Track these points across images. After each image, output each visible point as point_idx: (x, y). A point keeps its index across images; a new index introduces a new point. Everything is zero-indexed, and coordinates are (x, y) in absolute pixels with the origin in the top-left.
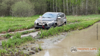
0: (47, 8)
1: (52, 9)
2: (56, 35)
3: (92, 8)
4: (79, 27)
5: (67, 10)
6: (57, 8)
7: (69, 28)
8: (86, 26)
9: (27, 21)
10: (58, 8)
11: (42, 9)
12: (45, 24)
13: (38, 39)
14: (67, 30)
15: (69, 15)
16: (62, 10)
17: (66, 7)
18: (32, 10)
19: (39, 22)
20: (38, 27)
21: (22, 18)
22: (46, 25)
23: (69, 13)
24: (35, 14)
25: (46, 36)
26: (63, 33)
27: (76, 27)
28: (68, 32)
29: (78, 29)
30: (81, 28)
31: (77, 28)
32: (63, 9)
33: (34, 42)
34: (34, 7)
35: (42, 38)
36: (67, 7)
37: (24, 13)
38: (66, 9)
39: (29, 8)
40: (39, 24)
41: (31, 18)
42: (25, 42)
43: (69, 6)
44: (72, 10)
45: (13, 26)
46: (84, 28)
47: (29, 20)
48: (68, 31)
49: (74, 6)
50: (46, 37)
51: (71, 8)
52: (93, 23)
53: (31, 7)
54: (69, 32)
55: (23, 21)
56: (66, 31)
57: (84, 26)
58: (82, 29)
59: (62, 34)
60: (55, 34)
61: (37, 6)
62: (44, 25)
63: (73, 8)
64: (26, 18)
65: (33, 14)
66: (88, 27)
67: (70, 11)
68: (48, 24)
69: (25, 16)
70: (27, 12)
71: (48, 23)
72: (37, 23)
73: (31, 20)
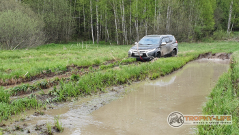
0: (74, 27)
1: (87, 30)
2: (96, 92)
3: (180, 28)
4: (152, 72)
5: (124, 31)
6: (99, 26)
7: (128, 75)
8: (167, 70)
9: (26, 58)
10: (103, 28)
11: (63, 29)
13: (52, 105)
14: (123, 80)
15: (129, 44)
16: (112, 32)
17: (121, 25)
18: (37, 32)
21: (14, 52)
23: (128, 39)
24: (46, 42)
25: (72, 96)
26: (115, 88)
27: (145, 72)
28: (127, 85)
29: (149, 76)
30: (156, 74)
31: (147, 76)
32: (115, 29)
33: (43, 111)
34: (43, 25)
35: (64, 100)
36: (124, 26)
37: (17, 40)
38: (121, 29)
39: (32, 27)
41: (35, 51)
42: (20, 110)
43: (127, 23)
44: (135, 33)
46: (162, 75)
47: (30, 57)
48: (125, 82)
49: (139, 24)
50: (73, 99)
51: (133, 27)
52: (184, 62)
53: (36, 25)
54: (129, 84)
55: (17, 59)
56: (121, 83)
57: (162, 69)
58: (157, 77)
59: (113, 90)
60: (96, 90)
61: (51, 23)
63: (137, 28)
64: (24, 52)
65: (41, 41)
66: (172, 72)
67: (131, 34)
69: (20, 47)
70: (26, 37)
73: (36, 57)
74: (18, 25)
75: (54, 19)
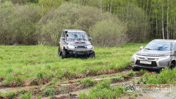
1: (159, 32)
6: (169, 29)
9: (115, 54)
12: (152, 62)
19: (140, 58)
20: (139, 67)
21: (106, 49)
22: (154, 64)
34: (126, 30)
37: (109, 40)
39: (119, 32)
40: (141, 62)
41: (121, 49)
45: (94, 64)
47: (118, 53)
53: (122, 30)
55: (109, 55)
62: (150, 63)
64: (113, 50)
68: (157, 62)
70: (115, 39)
71: (158, 60)
72: (136, 59)
73: (123, 54)
74: (110, 30)
75: (134, 25)
